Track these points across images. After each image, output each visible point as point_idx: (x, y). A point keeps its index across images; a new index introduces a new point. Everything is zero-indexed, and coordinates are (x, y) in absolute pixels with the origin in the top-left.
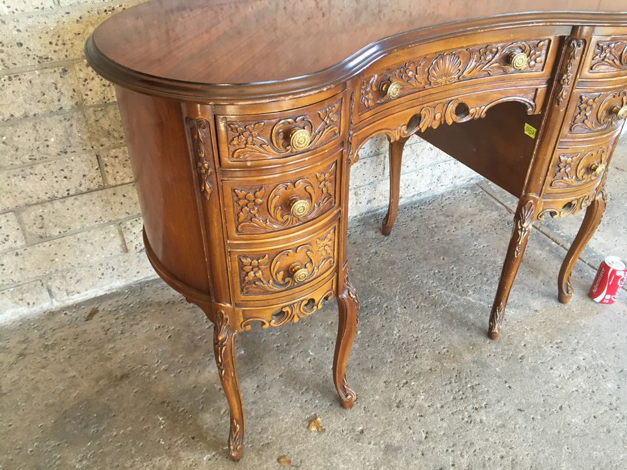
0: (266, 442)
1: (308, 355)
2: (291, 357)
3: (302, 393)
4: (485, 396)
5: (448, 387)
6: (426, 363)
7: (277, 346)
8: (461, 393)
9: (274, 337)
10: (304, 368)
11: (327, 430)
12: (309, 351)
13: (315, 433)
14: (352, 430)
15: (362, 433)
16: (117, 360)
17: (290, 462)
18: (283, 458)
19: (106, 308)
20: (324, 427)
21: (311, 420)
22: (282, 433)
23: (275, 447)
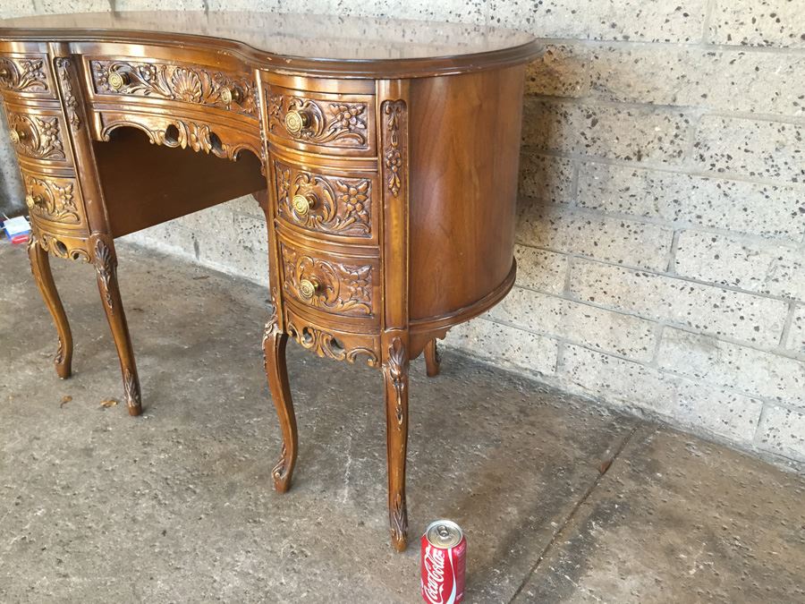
0: (86, 387)
1: (196, 379)
2: (191, 371)
4: (177, 500)
5: (183, 471)
6: (215, 449)
7: (201, 361)
8: (178, 482)
9: (213, 356)
10: (177, 381)
11: (104, 412)
12: (202, 378)
13: (98, 406)
14: (107, 425)
15: (105, 431)
16: (157, 303)
17: (65, 402)
18: (70, 398)
19: (211, 280)
20: (107, 409)
21: (113, 400)
22: (97, 391)
23: (80, 392)
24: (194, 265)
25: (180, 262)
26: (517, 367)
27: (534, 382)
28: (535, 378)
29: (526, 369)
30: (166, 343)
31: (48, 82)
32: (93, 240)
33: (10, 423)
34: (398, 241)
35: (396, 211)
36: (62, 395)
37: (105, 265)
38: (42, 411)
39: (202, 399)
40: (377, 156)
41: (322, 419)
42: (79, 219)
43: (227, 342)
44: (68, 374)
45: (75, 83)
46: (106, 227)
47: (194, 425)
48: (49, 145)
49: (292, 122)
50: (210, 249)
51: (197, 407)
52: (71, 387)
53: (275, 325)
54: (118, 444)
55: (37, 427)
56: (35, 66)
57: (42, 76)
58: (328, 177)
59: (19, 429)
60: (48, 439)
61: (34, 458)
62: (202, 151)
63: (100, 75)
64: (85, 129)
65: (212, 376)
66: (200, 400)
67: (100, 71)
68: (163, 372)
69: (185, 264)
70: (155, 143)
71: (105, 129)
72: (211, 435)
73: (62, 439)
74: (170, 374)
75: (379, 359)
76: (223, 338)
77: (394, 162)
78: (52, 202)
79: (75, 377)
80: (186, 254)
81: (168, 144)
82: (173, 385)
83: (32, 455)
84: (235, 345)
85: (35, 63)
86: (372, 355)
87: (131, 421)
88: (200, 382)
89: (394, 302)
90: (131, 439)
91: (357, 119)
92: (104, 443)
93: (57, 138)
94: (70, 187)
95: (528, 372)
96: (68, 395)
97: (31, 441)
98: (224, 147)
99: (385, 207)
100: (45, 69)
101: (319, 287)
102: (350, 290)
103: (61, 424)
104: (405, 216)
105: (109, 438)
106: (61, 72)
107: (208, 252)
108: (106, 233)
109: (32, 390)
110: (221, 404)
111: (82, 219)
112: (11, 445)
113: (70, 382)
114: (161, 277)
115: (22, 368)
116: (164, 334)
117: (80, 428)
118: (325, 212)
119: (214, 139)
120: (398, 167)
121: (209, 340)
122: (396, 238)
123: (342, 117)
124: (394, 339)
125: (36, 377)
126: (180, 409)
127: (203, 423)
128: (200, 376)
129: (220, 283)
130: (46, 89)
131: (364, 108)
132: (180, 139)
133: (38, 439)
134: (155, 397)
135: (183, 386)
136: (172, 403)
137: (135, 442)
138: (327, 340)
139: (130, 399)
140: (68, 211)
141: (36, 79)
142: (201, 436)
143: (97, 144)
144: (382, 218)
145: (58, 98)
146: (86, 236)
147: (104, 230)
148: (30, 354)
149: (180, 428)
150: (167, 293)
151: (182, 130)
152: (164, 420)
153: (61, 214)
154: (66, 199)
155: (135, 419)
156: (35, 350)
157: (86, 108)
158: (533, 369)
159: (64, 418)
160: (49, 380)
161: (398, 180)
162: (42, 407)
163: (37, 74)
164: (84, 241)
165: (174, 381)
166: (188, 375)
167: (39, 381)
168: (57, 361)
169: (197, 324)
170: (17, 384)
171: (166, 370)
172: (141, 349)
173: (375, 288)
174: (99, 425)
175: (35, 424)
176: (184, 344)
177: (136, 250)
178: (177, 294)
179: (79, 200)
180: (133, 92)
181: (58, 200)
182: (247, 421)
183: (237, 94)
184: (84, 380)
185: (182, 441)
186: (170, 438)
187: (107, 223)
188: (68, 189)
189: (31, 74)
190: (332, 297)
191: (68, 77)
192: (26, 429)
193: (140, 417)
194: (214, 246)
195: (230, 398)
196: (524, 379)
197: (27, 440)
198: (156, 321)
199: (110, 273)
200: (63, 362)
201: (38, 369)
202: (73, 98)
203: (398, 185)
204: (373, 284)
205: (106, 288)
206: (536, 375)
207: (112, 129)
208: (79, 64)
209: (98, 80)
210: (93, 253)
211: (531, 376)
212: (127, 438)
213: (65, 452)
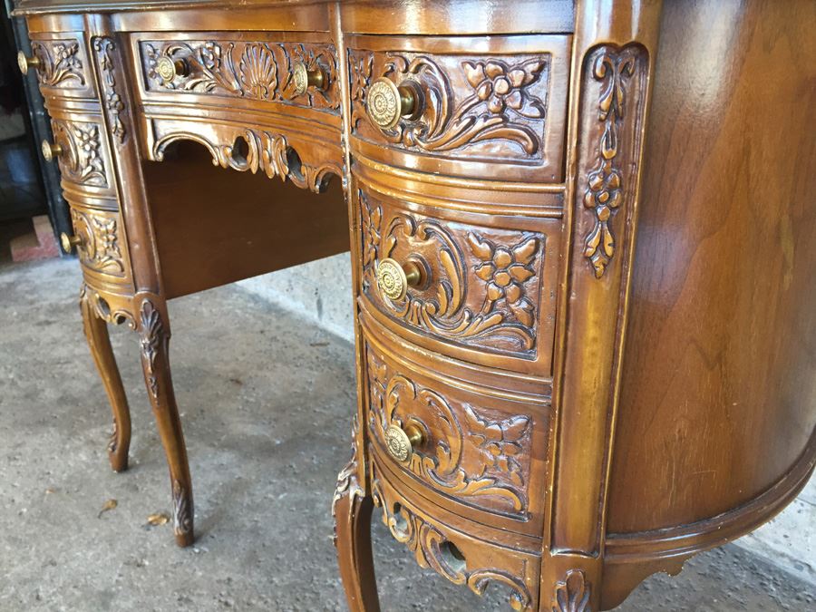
0: (140, 488)
1: (278, 495)
2: (274, 481)
3: (209, 501)
7: (291, 467)
9: (307, 460)
10: (253, 495)
11: (148, 533)
12: (285, 494)
13: (144, 522)
14: (144, 556)
15: (139, 566)
16: (260, 373)
17: (108, 509)
18: (115, 502)
19: (331, 348)
20: (152, 528)
21: (163, 516)
22: (150, 497)
23: (131, 495)
24: (315, 327)
25: (301, 321)
26: (765, 548)
27: (798, 581)
28: (796, 573)
29: (783, 555)
30: (255, 434)
31: (85, 72)
32: (138, 301)
33: (32, 532)
34: (595, 372)
35: (597, 309)
36: (108, 496)
37: (152, 336)
38: (76, 519)
39: (277, 530)
40: (563, 180)
41: (440, 597)
42: (123, 270)
43: (331, 441)
44: (123, 465)
45: (120, 75)
46: (157, 283)
47: (256, 577)
48: (88, 165)
49: (381, 102)
50: (335, 310)
51: (267, 543)
52: (123, 486)
53: (353, 478)
54: (147, 593)
55: (61, 544)
56: (69, 51)
57: (78, 65)
58: (451, 226)
59: (39, 544)
60: (65, 567)
61: (38, 598)
62: (277, 177)
63: (152, 63)
64: (132, 141)
65: (300, 494)
66: (275, 533)
67: (152, 58)
68: (240, 478)
69: (306, 325)
70: (220, 164)
71: (158, 143)
72: (275, 598)
73: (82, 569)
74: (246, 483)
75: (534, 601)
76: (327, 434)
77: (603, 196)
78: (93, 244)
79: (132, 471)
80: (307, 313)
81: (235, 165)
82: (247, 500)
83: (37, 591)
84: (340, 447)
85: (69, 47)
86: (521, 590)
87: (175, 554)
88: (282, 502)
89: (574, 497)
90: (166, 586)
91: (523, 94)
92: (132, 586)
93: (97, 155)
94: (112, 224)
95: (786, 560)
96: (113, 498)
97: (44, 566)
98: (303, 168)
99: (572, 298)
100: (81, 55)
101: (423, 439)
102: (482, 457)
103: (89, 545)
104: (618, 319)
105: (139, 579)
106: (101, 57)
107: (332, 313)
108: (157, 292)
109: (78, 483)
110: (302, 543)
111: (126, 270)
112: (18, 569)
113: (124, 478)
114: (274, 339)
115: (77, 450)
116: (256, 418)
117: (111, 555)
118: (442, 296)
119: (293, 158)
120: (612, 209)
121: (308, 435)
122: (592, 366)
123: (490, 92)
124: (570, 573)
125: (88, 466)
126: (243, 544)
127: (268, 574)
128: (284, 490)
129: (340, 353)
130: (83, 83)
131: (541, 69)
132: (249, 158)
133: (54, 564)
134: (219, 517)
135: (258, 505)
136: (236, 532)
137: (170, 592)
138: (433, 541)
139: (177, 522)
140: (111, 258)
141: (71, 70)
142: (261, 598)
143: (147, 164)
144: (563, 320)
145: (97, 98)
146: (131, 294)
147: (154, 288)
148: (94, 431)
149: (235, 578)
150: (274, 361)
151: (253, 145)
152: (219, 560)
153: (102, 260)
154: (108, 240)
155: (182, 552)
156: (102, 424)
157: (135, 113)
158: (795, 557)
159: (97, 534)
160: (101, 471)
161: (609, 239)
162: (77, 512)
163: (71, 63)
164: (129, 300)
165: (250, 494)
166: (270, 487)
167: (89, 471)
168: (110, 449)
169: (299, 409)
170: (64, 472)
171: (243, 476)
172: (223, 438)
173: (537, 463)
174: (135, 555)
175: (59, 538)
176: (277, 437)
177: (256, 302)
178: (286, 363)
179: (122, 243)
180: (193, 87)
181: (99, 241)
182: (330, 582)
183: (320, 77)
184: (141, 476)
185: (232, 602)
186: (217, 596)
187: (159, 280)
188: (110, 227)
189: (65, 62)
190: (446, 465)
191: (110, 66)
192: (47, 545)
193: (189, 550)
194: (338, 306)
195: (316, 535)
196: (779, 572)
197: (40, 564)
198: (252, 400)
199: (156, 348)
200: (116, 452)
201: (95, 452)
202: (116, 98)
203: (609, 250)
204: (533, 455)
205: (150, 368)
206: (800, 568)
207: (167, 143)
208: (126, 48)
209: (149, 71)
210: (138, 318)
211: (791, 569)
212: (162, 584)
213: (78, 593)
